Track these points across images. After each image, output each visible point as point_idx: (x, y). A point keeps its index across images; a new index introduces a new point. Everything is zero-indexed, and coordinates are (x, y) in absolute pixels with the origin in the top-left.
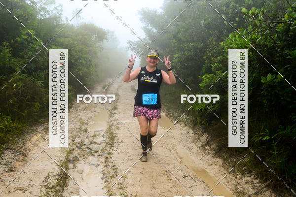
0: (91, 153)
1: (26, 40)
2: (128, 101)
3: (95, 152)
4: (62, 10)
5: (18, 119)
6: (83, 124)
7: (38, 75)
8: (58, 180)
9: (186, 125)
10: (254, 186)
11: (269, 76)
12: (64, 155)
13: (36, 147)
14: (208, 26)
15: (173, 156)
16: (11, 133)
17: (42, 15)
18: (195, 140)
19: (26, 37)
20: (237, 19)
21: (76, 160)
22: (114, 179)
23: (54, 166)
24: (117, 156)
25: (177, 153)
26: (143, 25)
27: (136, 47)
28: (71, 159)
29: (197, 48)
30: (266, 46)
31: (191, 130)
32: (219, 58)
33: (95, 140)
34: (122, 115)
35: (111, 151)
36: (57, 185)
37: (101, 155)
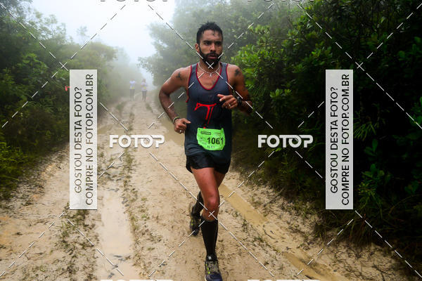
0: (109, 178)
1: (29, 64)
2: (143, 120)
3: (114, 177)
4: (65, 30)
5: (30, 150)
7: (45, 101)
10: (269, 196)
11: (277, 91)
13: (51, 178)
16: (24, 165)
17: (43, 36)
19: (28, 62)
20: (246, 33)
22: (134, 203)
24: (136, 179)
26: (153, 40)
27: (147, 63)
30: (274, 61)
33: (112, 164)
35: (130, 174)
36: (78, 214)
37: (120, 179)
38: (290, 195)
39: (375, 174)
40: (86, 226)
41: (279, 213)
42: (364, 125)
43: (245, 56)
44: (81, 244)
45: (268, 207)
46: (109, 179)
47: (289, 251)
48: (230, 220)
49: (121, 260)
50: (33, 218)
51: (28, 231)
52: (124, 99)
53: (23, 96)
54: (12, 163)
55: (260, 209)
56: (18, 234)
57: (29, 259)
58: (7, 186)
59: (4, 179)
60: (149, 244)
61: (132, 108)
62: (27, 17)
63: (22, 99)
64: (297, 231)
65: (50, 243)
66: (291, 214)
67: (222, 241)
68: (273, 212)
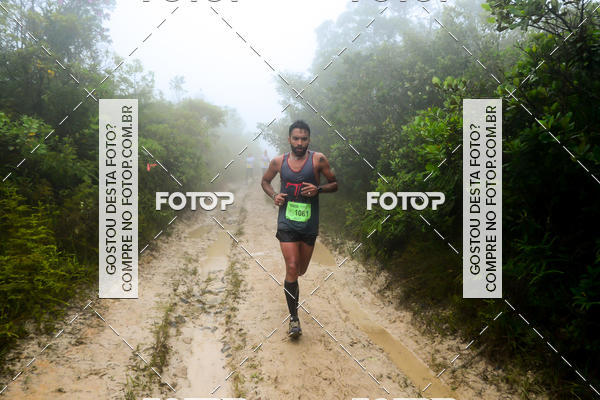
0: (203, 309)
2: (260, 219)
3: (210, 307)
4: (153, 81)
5: (89, 258)
6: (190, 261)
8: (153, 356)
9: (353, 258)
10: (461, 355)
12: (162, 314)
14: (383, 100)
15: (332, 311)
16: (78, 281)
18: (368, 283)
20: (427, 88)
21: (180, 321)
22: (241, 352)
23: (147, 333)
24: (245, 312)
25: (339, 304)
26: (281, 98)
27: (271, 133)
28: (173, 320)
29: (368, 134)
31: (361, 266)
32: (401, 150)
33: (209, 288)
34: (251, 244)
35: (235, 305)
36: (152, 365)
37: (220, 312)
38: (498, 356)
40: (163, 385)
41: (478, 386)
43: (425, 125)
45: (458, 373)
46: (204, 311)
50: (84, 366)
51: (74, 386)
53: (86, 178)
54: (62, 278)
55: (446, 377)
56: (60, 391)
58: (52, 313)
59: (48, 301)
61: (244, 201)
62: (103, 64)
63: (84, 181)
66: (499, 390)
68: (467, 384)
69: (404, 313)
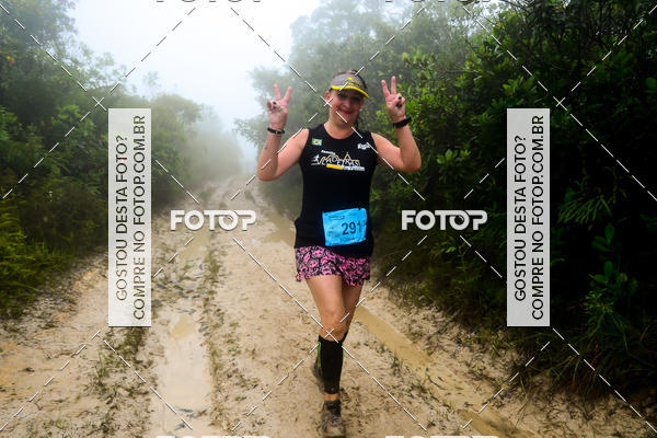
1: (67, 121)
3: (188, 292)
5: (59, 247)
6: (167, 251)
7: (89, 176)
8: (127, 335)
13: (90, 290)
16: (48, 269)
17: (92, 83)
19: (65, 117)
21: (157, 305)
22: (219, 330)
24: (224, 296)
26: (257, 93)
27: (249, 128)
33: (187, 274)
35: (214, 288)
36: (126, 344)
37: (199, 296)
38: (470, 320)
39: (613, 279)
40: (138, 362)
41: (453, 349)
42: (591, 202)
44: (127, 390)
45: (434, 339)
46: (182, 295)
47: (470, 409)
48: (372, 358)
49: (191, 416)
50: (54, 347)
51: (44, 366)
52: (211, 184)
53: (54, 168)
55: (422, 344)
56: (28, 370)
57: (40, 409)
58: (19, 299)
60: (238, 391)
63: (52, 171)
64: (483, 377)
65: (78, 386)
66: (471, 351)
67: (358, 389)
68: (442, 347)
69: (382, 289)
